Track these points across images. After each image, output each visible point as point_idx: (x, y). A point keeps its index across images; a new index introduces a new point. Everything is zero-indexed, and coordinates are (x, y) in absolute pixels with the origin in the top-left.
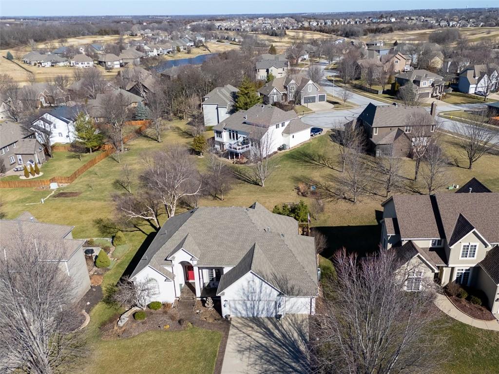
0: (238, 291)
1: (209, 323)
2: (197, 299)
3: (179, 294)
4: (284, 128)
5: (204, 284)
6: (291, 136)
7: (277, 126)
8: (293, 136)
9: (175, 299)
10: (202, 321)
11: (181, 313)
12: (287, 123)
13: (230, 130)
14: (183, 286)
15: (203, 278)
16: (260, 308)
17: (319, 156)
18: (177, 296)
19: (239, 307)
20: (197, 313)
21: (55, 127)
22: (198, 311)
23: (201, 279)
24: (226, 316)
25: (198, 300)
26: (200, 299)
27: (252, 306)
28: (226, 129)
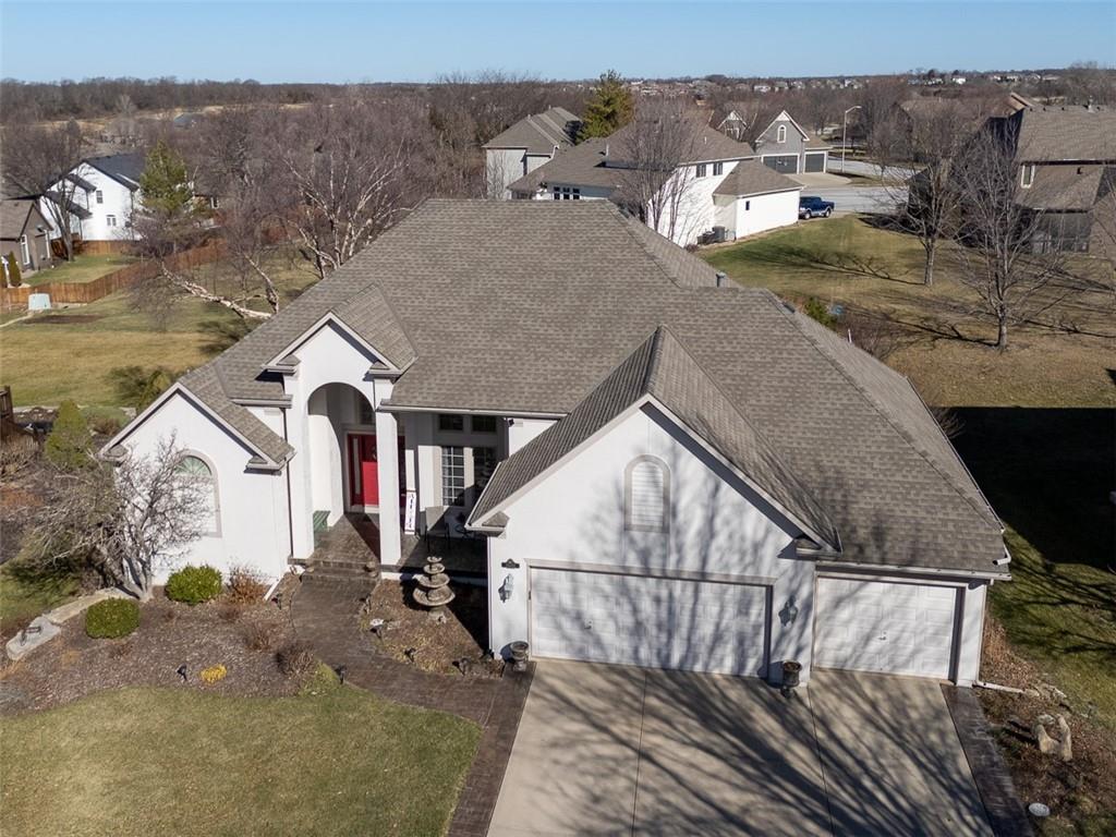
0: (597, 518)
1: (420, 676)
2: (385, 575)
3: (305, 549)
4: (719, 179)
5: (420, 516)
6: (741, 203)
7: (701, 173)
8: (748, 203)
9: (288, 568)
10: (390, 662)
11: (297, 623)
12: (728, 168)
13: (557, 189)
14: (331, 522)
15: (417, 491)
16: (706, 629)
17: (839, 255)
18: (295, 556)
19: (595, 610)
20: (374, 630)
21: (100, 200)
22: (376, 623)
23: (410, 498)
24: (506, 651)
25: (387, 582)
26: (396, 576)
27: (664, 614)
28: (546, 187)
